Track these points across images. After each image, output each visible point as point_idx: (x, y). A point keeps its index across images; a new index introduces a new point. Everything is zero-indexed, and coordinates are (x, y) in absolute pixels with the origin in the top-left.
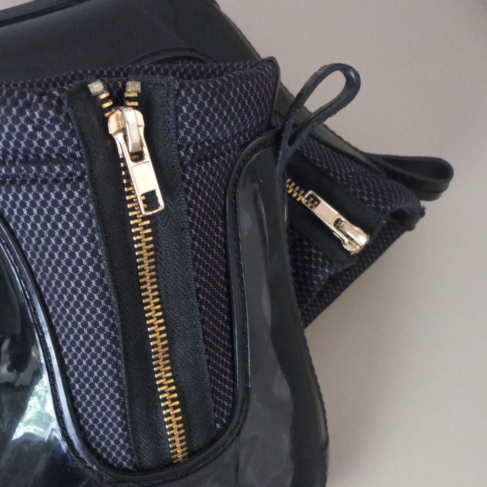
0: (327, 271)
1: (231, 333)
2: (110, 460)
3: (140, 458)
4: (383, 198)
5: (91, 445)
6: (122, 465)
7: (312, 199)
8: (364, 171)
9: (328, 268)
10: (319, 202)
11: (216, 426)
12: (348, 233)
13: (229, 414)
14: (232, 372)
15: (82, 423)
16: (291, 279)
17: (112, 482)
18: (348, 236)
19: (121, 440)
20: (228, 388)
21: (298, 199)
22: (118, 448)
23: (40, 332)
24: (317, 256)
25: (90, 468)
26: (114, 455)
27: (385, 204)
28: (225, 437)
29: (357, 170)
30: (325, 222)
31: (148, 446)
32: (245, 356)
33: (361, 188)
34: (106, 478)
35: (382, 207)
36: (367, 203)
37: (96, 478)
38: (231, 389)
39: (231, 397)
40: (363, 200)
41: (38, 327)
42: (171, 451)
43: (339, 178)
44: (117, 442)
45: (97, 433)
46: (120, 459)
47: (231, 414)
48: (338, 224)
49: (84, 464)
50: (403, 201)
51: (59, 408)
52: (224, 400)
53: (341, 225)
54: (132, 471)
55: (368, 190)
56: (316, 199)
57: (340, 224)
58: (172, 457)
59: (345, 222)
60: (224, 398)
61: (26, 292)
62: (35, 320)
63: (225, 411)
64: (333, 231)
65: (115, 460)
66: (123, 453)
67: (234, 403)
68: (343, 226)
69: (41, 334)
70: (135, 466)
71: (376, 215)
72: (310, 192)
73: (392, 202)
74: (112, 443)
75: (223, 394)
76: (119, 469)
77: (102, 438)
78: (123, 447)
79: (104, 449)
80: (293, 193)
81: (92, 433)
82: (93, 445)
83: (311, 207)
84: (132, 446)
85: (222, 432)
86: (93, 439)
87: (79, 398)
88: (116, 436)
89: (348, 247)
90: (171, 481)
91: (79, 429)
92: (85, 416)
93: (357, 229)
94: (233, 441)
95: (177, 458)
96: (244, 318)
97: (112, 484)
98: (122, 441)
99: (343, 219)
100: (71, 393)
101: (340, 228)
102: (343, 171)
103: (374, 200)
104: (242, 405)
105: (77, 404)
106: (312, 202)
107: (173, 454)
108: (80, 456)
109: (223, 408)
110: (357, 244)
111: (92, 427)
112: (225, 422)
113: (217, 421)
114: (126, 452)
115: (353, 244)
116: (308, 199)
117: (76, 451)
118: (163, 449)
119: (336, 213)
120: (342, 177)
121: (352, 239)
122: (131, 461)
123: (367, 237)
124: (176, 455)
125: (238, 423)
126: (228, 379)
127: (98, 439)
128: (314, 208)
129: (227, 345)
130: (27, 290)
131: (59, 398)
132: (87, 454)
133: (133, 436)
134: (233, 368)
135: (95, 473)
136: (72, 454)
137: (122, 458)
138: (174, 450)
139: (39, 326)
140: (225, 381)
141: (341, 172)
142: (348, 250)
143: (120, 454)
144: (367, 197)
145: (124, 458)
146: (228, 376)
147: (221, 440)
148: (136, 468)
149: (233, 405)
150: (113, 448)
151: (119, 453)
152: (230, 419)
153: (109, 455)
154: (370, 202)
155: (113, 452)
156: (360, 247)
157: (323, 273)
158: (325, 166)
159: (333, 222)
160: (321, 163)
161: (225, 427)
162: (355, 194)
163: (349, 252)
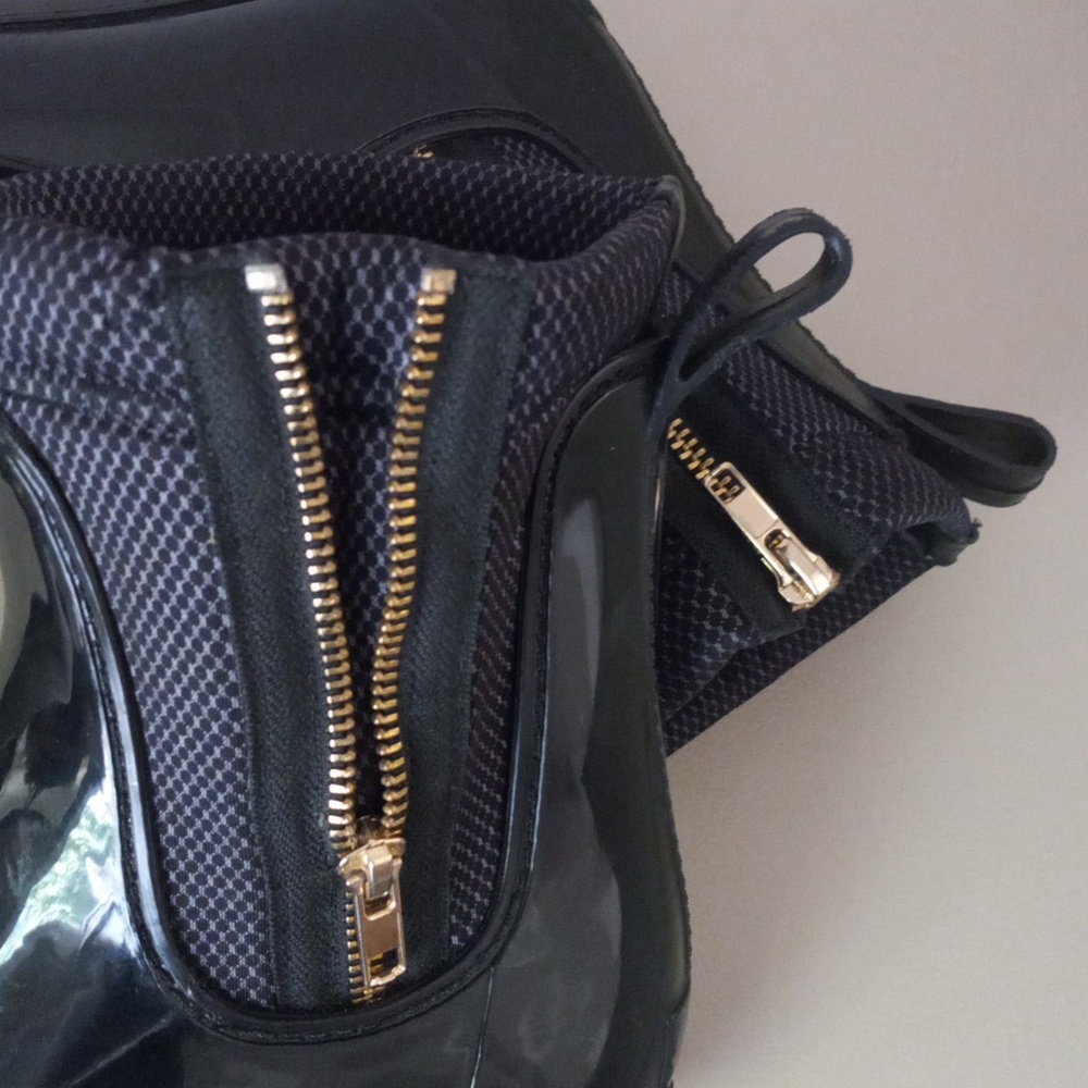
0: (735, 638)
1: (508, 755)
2: (223, 983)
3: (284, 988)
4: (882, 500)
5: (188, 948)
6: (248, 994)
7: (728, 479)
8: (855, 429)
9: (739, 634)
10: (742, 488)
11: (450, 941)
12: (794, 565)
13: (482, 918)
14: (499, 834)
15: (174, 901)
16: (649, 655)
17: (222, 1027)
18: (791, 571)
19: (250, 947)
20: (485, 865)
21: (699, 476)
22: (242, 962)
23: (109, 710)
24: (718, 603)
25: (180, 993)
26: (233, 973)
27: (883, 513)
28: (466, 963)
29: (837, 427)
30: (747, 534)
31: (305, 965)
32: (531, 803)
33: (837, 471)
34: (211, 1016)
35: (875, 519)
36: (844, 504)
37: (190, 1014)
38: (492, 867)
39: (489, 884)
40: (834, 497)
41: (107, 701)
42: (351, 980)
43: (793, 442)
44: (242, 950)
45: (203, 926)
46: (243, 984)
47: (484, 919)
48: (775, 542)
49: (169, 983)
50: (925, 509)
51: (131, 865)
52: (474, 890)
53: (781, 545)
54: (266, 1010)
55: (852, 476)
56: (735, 481)
57: (780, 541)
58: (352, 991)
59: (789, 539)
60: (475, 885)
61: (90, 627)
62: (102, 683)
63: (473, 911)
64: (762, 556)
65: (234, 983)
66: (252, 972)
67: (494, 897)
68: (784, 549)
69: (110, 715)
70: (273, 999)
71: (860, 534)
72: (726, 465)
73: (898, 510)
74: (232, 950)
75: (473, 876)
76: (240, 1003)
77: (213, 937)
78: (252, 961)
79: (214, 960)
80: (690, 460)
81: (193, 926)
82: (193, 948)
83: (724, 497)
84: (272, 961)
85: (461, 954)
86: (194, 937)
87: (172, 853)
88: (242, 939)
89: (788, 595)
90: (342, 1039)
91: (168, 912)
92: (183, 889)
93: (813, 557)
94: (482, 973)
95: (362, 995)
96: (539, 727)
97: (222, 1030)
98: (252, 950)
99: (787, 532)
100: (157, 840)
101: (778, 552)
102: (806, 427)
103: (860, 500)
104: (511, 903)
105: (168, 862)
106: (728, 486)
107: (354, 986)
108: (163, 966)
109: (471, 906)
110: (809, 590)
111: (193, 913)
112: (470, 933)
113: (453, 930)
114: (258, 972)
115: (801, 588)
116: (720, 477)
117: (156, 956)
118: (335, 974)
119: (774, 516)
120: (802, 440)
121: (799, 578)
122: (266, 990)
123: (833, 577)
124: (359, 989)
125: (496, 939)
126: (488, 848)
127: (203, 937)
128: (729, 500)
129: (496, 779)
130: (93, 624)
131: (133, 845)
132: (177, 966)
133: (277, 943)
134: (502, 826)
135: (188, 1005)
136: (146, 960)
137: (249, 982)
138: (358, 979)
139: (107, 696)
140: (482, 852)
141: (801, 429)
142: (789, 600)
143: (245, 973)
144: (848, 492)
145: (253, 983)
146: (491, 842)
147: (458, 968)
148: (276, 1004)
149: (491, 899)
150: (233, 960)
151: (243, 972)
152: (481, 929)
153: (223, 972)
154: (851, 503)
155: (231, 968)
156: (815, 597)
157: (726, 642)
158: (767, 412)
159: (764, 537)
160: (761, 404)
161: (470, 944)
162: (821, 481)
163: (789, 605)
